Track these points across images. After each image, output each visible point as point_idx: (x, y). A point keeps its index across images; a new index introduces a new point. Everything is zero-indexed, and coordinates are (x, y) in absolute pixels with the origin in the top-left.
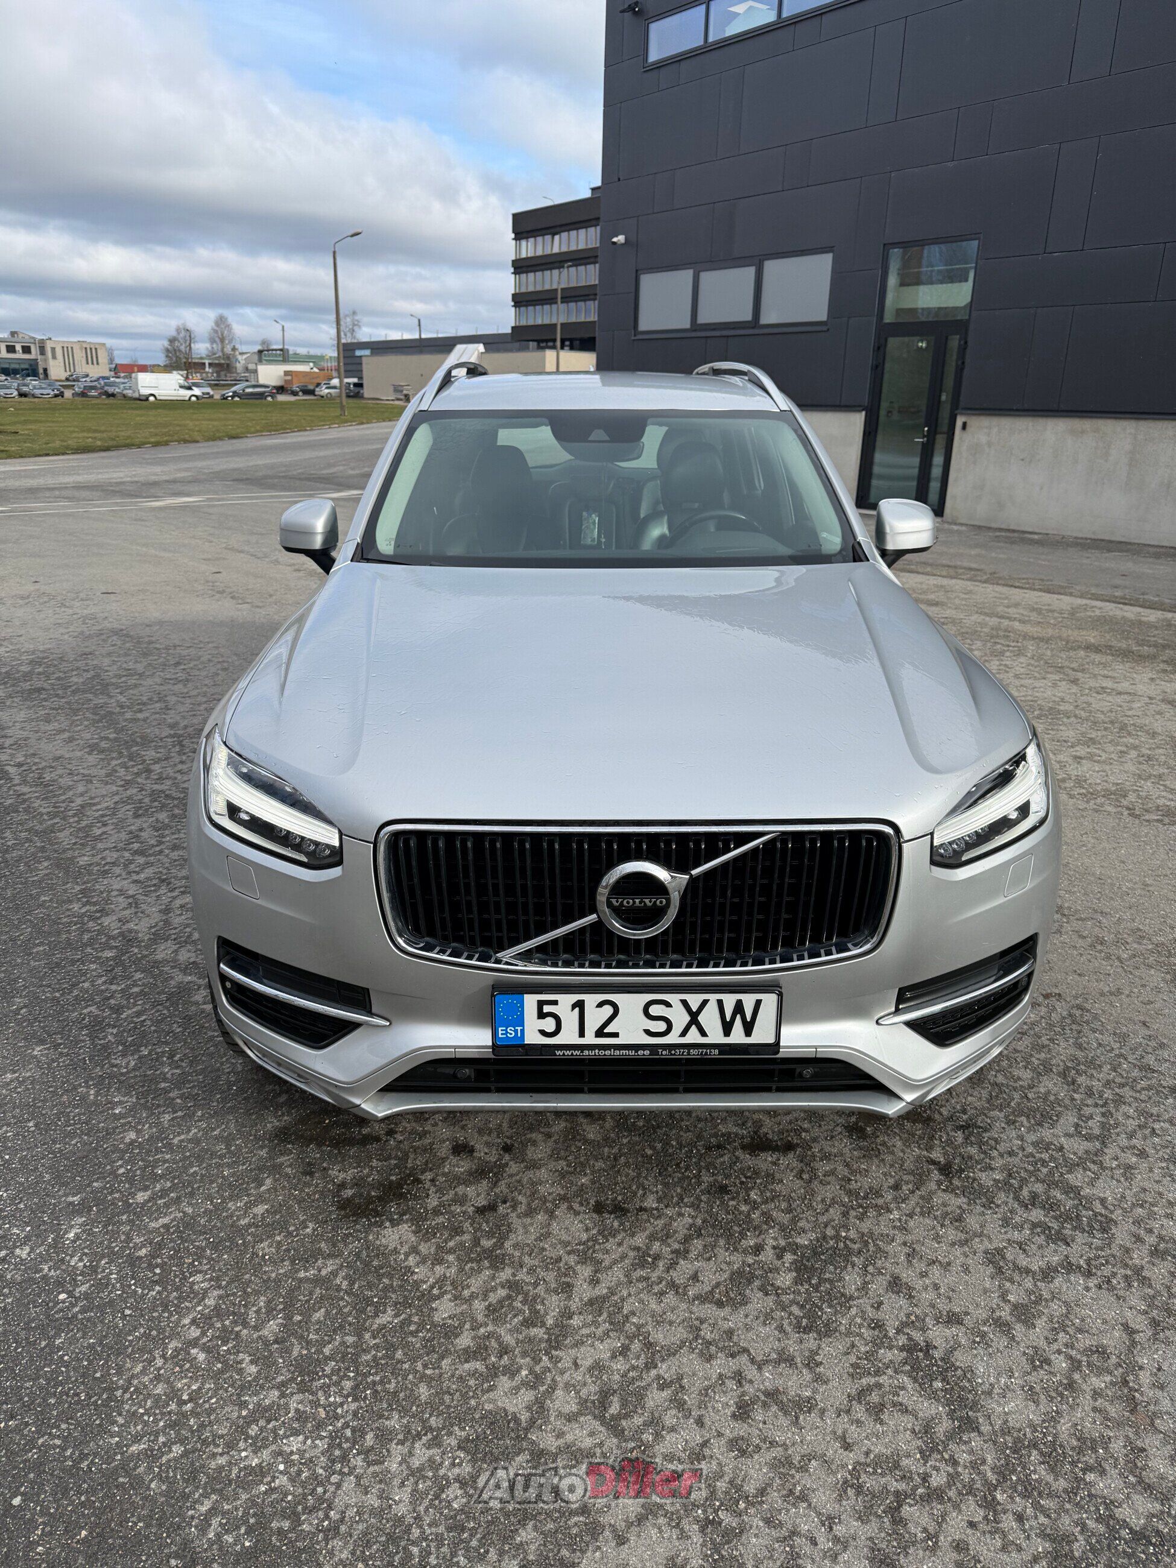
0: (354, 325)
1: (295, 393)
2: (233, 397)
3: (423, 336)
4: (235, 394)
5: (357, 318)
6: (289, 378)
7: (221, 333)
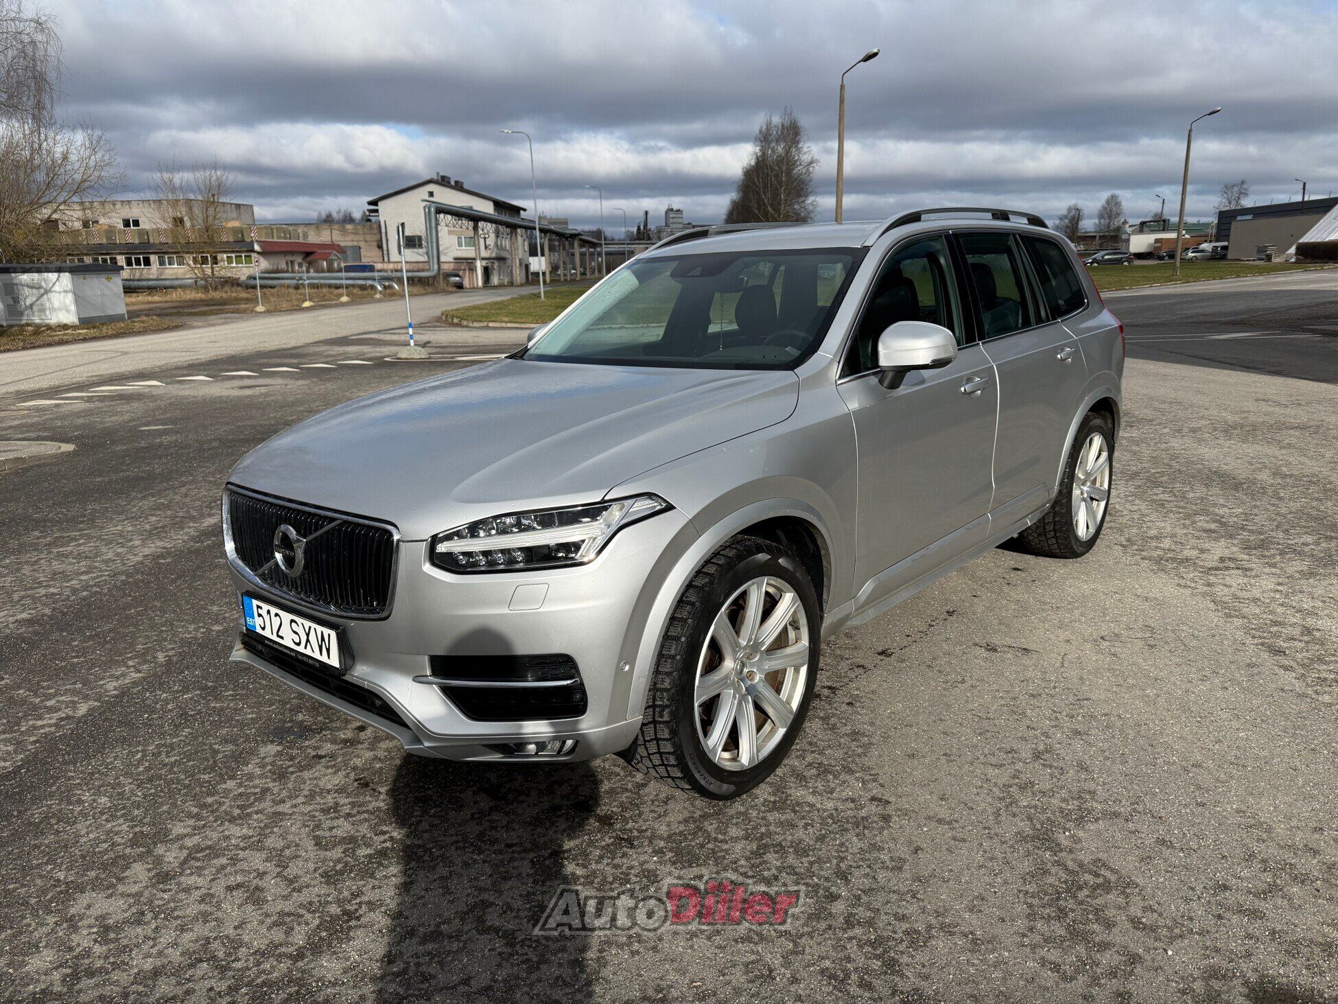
0: (1241, 193)
1: (1161, 258)
2: (1091, 263)
3: (1306, 199)
4: (1095, 261)
5: (1245, 186)
6: (1159, 245)
7: (1111, 210)
